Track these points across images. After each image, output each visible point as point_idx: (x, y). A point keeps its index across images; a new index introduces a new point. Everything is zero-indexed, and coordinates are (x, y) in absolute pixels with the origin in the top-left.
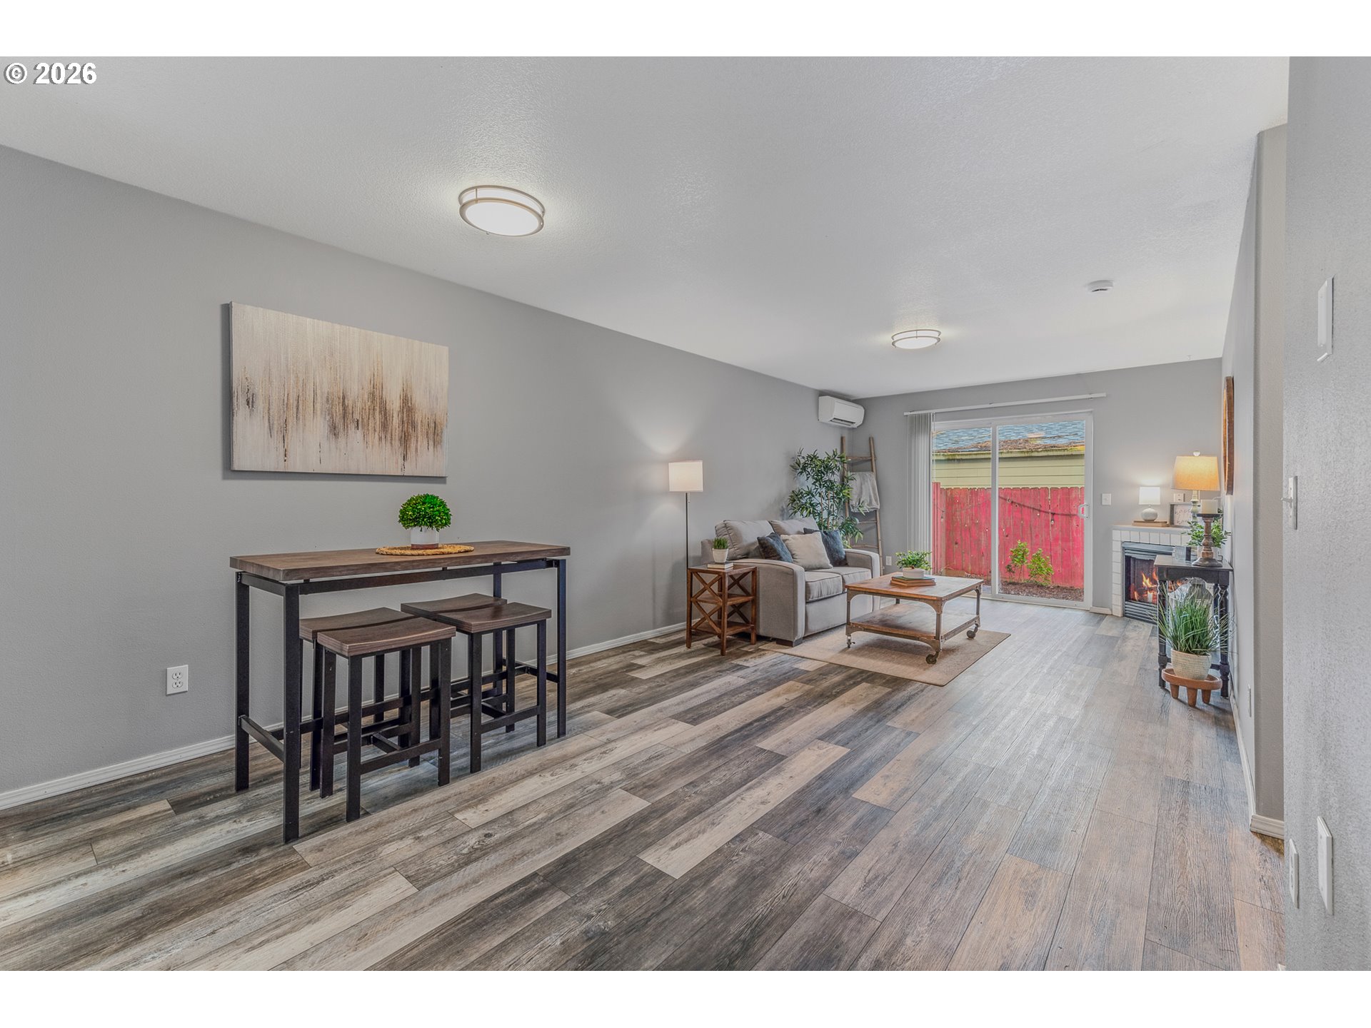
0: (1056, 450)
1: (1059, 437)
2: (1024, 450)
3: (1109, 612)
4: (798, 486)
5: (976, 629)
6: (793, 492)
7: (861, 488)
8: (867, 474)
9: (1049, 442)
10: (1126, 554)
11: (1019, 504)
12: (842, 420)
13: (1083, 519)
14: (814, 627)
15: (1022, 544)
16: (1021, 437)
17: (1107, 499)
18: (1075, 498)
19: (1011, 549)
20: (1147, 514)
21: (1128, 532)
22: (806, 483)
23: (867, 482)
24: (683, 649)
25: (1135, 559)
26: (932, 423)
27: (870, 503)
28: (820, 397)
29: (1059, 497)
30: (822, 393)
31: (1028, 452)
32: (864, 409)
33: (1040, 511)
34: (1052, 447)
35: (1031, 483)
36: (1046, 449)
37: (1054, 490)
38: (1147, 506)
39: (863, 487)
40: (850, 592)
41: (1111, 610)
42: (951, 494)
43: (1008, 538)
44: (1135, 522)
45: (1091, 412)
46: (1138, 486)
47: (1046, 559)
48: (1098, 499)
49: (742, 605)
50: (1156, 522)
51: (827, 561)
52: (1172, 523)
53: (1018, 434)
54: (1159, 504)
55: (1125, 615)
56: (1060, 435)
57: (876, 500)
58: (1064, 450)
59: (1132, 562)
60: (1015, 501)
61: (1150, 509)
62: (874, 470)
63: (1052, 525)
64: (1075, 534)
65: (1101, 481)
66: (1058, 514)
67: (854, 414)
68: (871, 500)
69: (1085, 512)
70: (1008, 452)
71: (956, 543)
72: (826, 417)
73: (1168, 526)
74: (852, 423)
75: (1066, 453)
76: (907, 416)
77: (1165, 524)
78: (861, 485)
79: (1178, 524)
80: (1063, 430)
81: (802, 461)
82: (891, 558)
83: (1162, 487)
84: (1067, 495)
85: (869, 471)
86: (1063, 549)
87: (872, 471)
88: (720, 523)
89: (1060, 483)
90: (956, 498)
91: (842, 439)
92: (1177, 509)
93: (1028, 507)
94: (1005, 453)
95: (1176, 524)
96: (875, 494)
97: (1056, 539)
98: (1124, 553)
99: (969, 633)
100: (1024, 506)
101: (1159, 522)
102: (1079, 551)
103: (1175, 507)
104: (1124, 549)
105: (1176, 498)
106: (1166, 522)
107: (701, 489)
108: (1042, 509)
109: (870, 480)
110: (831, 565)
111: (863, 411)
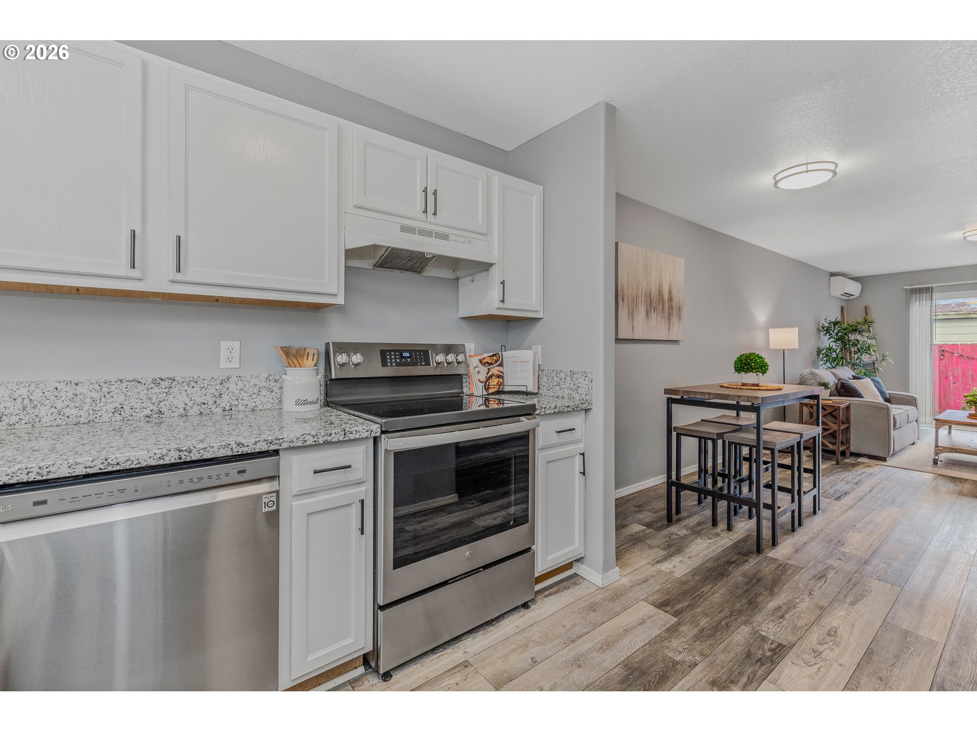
4: (821, 343)
6: (818, 348)
12: (845, 294)
22: (828, 341)
26: (933, 294)
28: (832, 278)
30: (833, 274)
32: (861, 283)
67: (854, 289)
72: (835, 292)
74: (852, 295)
76: (906, 289)
81: (826, 325)
91: (842, 308)
107: (797, 347)
111: (860, 286)
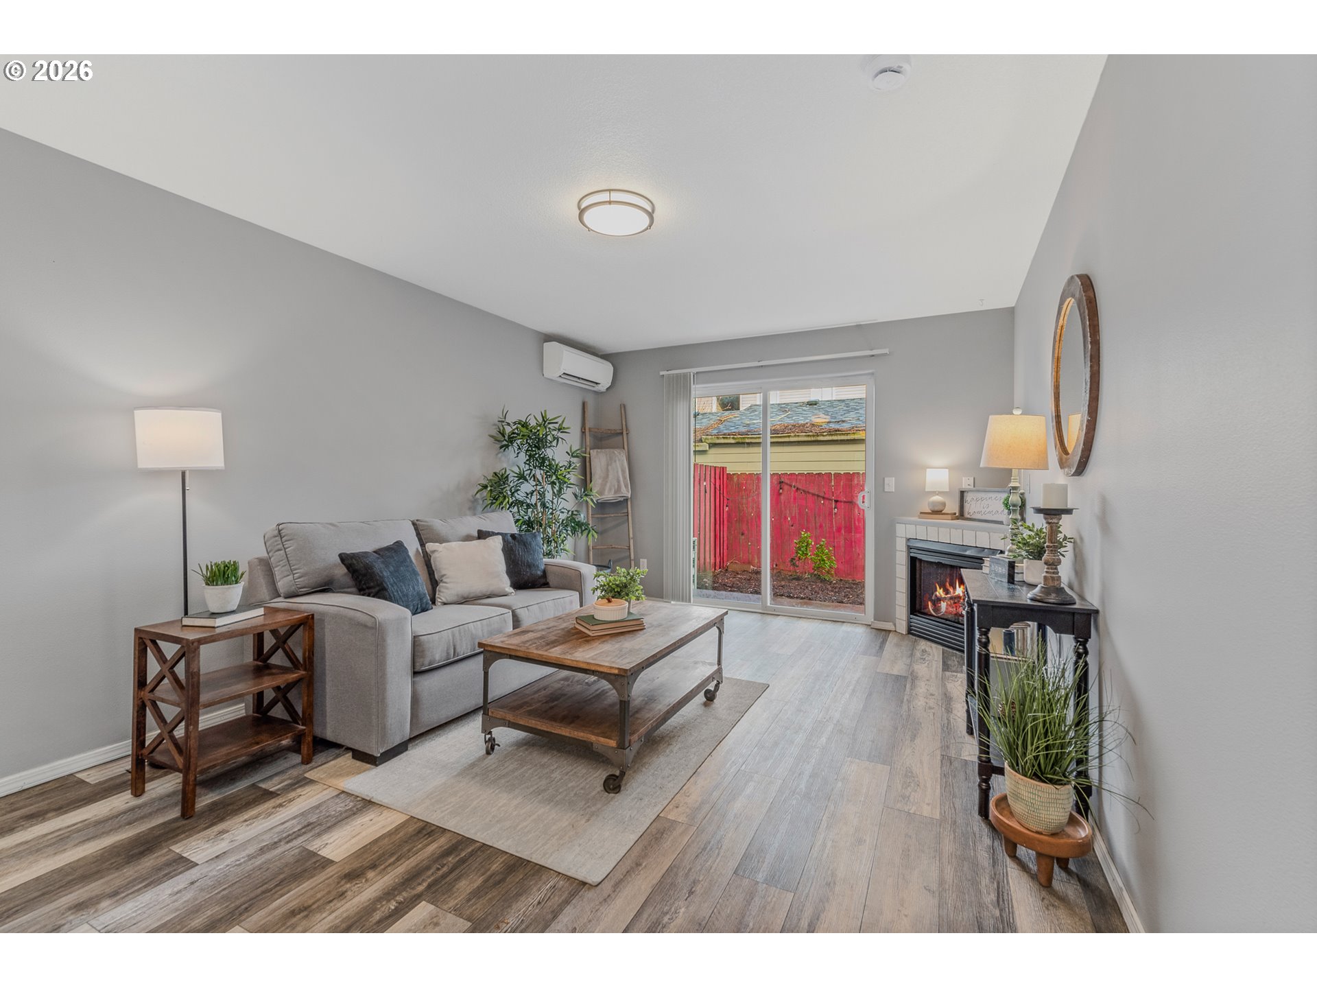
0: (840, 434)
1: (843, 421)
2: (811, 434)
3: (892, 628)
4: (505, 465)
5: (717, 686)
6: (495, 474)
7: (607, 470)
8: (616, 452)
9: (833, 426)
10: (912, 555)
11: (803, 491)
12: (579, 378)
13: (863, 510)
14: (430, 717)
15: (806, 535)
16: (808, 421)
17: (890, 484)
18: (858, 484)
19: (795, 541)
20: (934, 503)
21: (914, 526)
22: (515, 460)
23: (615, 461)
24: (123, 800)
25: (921, 560)
26: (693, 386)
27: (618, 490)
28: (545, 344)
29: (842, 484)
30: (549, 338)
31: (814, 436)
32: (613, 366)
33: (824, 498)
34: (836, 431)
35: (815, 468)
36: (831, 432)
37: (837, 475)
38: (934, 493)
39: (610, 467)
40: (488, 655)
41: (895, 625)
42: (738, 480)
43: (793, 528)
44: (921, 513)
45: (873, 374)
46: (924, 468)
47: (830, 551)
48: (880, 484)
49: (290, 686)
50: (944, 514)
51: (505, 583)
52: (961, 515)
53: (806, 418)
54: (948, 490)
55: (910, 631)
56: (844, 419)
57: (626, 486)
58: (847, 434)
59: (918, 564)
60: (800, 487)
61: (937, 496)
62: (626, 447)
63: (835, 513)
64: (857, 523)
65: (884, 464)
66: (841, 502)
67: (601, 373)
68: (619, 487)
69: (866, 502)
70: (795, 436)
71: (743, 534)
72: (552, 372)
73: (957, 518)
74: (597, 383)
75: (849, 437)
76: (663, 376)
77: (954, 517)
78: (608, 465)
79: (969, 516)
80: (846, 415)
81: (508, 430)
82: (645, 560)
83: (951, 468)
84: (850, 482)
85: (617, 448)
86: (845, 539)
87: (624, 448)
88: (271, 528)
89: (843, 468)
90: (743, 483)
91: (584, 405)
92: (968, 497)
93: (813, 494)
94: (793, 437)
95: (966, 515)
96: (625, 478)
97: (839, 530)
98: (909, 552)
99: (707, 692)
100: (808, 492)
101: (947, 514)
102: (861, 542)
103: (965, 494)
104: (909, 548)
105: (966, 483)
106: (955, 514)
107: (218, 462)
108: (826, 496)
109: (621, 458)
110: (511, 590)
111: (612, 368)
